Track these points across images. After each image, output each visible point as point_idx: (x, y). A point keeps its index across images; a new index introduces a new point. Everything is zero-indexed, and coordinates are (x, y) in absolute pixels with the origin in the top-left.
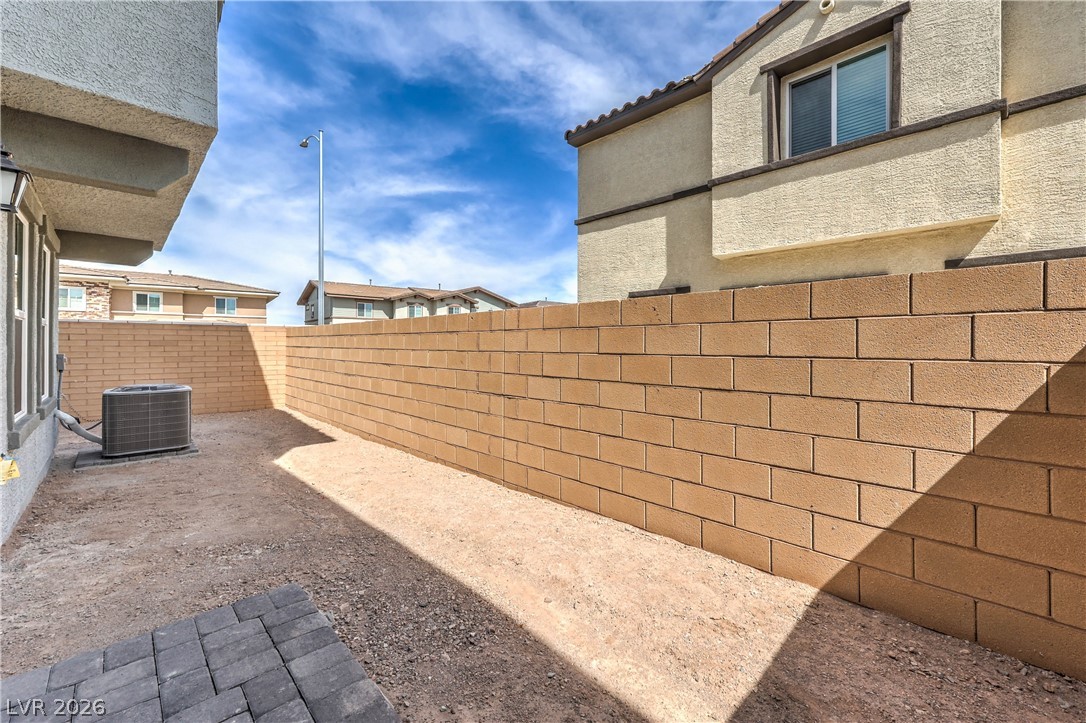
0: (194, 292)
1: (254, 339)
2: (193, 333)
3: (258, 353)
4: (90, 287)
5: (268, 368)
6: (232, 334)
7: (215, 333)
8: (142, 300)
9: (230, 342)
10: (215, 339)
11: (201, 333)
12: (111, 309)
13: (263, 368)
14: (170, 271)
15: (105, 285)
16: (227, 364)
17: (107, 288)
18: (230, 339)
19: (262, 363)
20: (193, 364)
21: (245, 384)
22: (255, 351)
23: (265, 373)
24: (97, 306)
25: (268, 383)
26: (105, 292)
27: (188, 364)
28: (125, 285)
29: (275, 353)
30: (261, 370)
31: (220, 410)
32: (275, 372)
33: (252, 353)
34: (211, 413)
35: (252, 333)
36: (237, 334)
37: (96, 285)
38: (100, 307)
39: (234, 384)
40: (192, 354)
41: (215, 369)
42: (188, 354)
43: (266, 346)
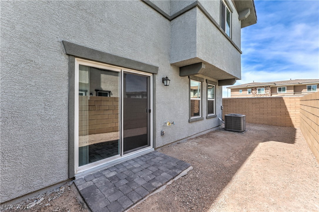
0: (298, 85)
1: (285, 102)
2: (264, 100)
3: (287, 107)
4: (265, 88)
5: (291, 112)
6: (277, 100)
7: (271, 100)
8: (280, 90)
9: (276, 103)
10: (271, 102)
11: (266, 100)
12: (271, 93)
13: (289, 112)
14: (291, 79)
15: (269, 86)
16: (275, 110)
17: (270, 87)
18: (276, 102)
19: (289, 110)
20: (264, 109)
21: (281, 117)
22: (285, 106)
23: (290, 114)
24: (268, 92)
25: (291, 118)
26: (269, 88)
27: (262, 109)
28: (275, 86)
29: (294, 107)
30: (288, 113)
31: (273, 124)
32: (295, 114)
33: (285, 107)
34: (269, 125)
35: (284, 100)
36: (278, 100)
37: (267, 87)
38: (268, 93)
39: (277, 117)
40: (263, 106)
41: (271, 111)
42: (262, 106)
43: (290, 104)
